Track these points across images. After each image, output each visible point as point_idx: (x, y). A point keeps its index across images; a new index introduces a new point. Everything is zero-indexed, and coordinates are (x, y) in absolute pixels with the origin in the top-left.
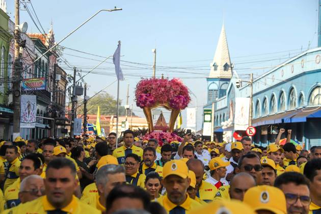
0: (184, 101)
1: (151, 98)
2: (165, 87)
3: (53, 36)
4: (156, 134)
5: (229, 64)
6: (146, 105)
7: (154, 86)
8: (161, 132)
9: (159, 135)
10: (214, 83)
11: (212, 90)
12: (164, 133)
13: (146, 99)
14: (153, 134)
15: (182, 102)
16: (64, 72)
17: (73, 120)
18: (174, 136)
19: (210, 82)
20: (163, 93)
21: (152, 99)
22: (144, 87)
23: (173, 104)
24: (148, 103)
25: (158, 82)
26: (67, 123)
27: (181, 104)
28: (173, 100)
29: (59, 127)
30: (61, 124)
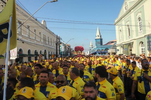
2: (79, 48)
3: (70, 45)
11: (90, 49)
16: (71, 48)
22: (75, 48)
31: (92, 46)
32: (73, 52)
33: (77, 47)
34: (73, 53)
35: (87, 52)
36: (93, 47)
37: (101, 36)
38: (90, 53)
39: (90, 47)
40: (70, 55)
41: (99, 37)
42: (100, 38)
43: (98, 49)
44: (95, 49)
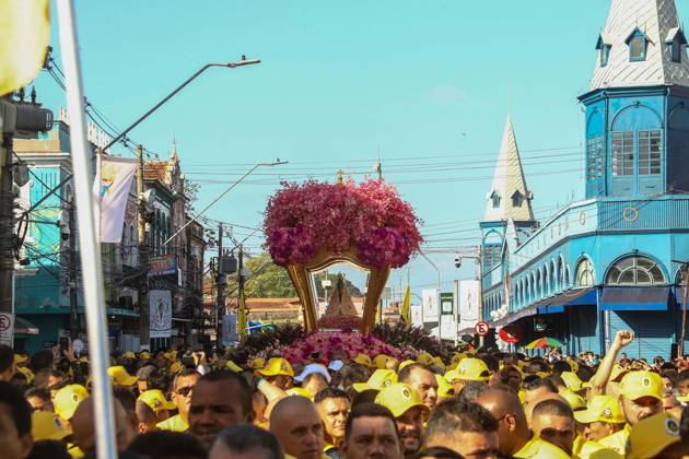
0: (398, 245)
1: (304, 239)
2: (342, 206)
3: (177, 164)
4: (319, 341)
5: (523, 193)
6: (290, 257)
7: (310, 205)
8: (334, 332)
9: (327, 343)
10: (493, 231)
11: (491, 246)
12: (344, 337)
13: (291, 242)
14: (312, 340)
15: (393, 246)
16: (199, 225)
17: (220, 318)
18: (371, 343)
19: (486, 230)
20: (337, 224)
21: (308, 242)
22: (285, 208)
23: (367, 253)
24: (296, 252)
25: (321, 194)
26: (207, 322)
27: (388, 254)
28: (367, 242)
29: (194, 331)
30: (195, 326)
31: (517, 199)
32: (220, 284)
33: (314, 189)
34: (220, 306)
35: (446, 297)
36: (532, 224)
37: (680, 37)
38: (487, 307)
39: (493, 214)
40: (175, 325)
41: (655, 53)
42: (658, 79)
43: (625, 244)
44: (568, 255)
